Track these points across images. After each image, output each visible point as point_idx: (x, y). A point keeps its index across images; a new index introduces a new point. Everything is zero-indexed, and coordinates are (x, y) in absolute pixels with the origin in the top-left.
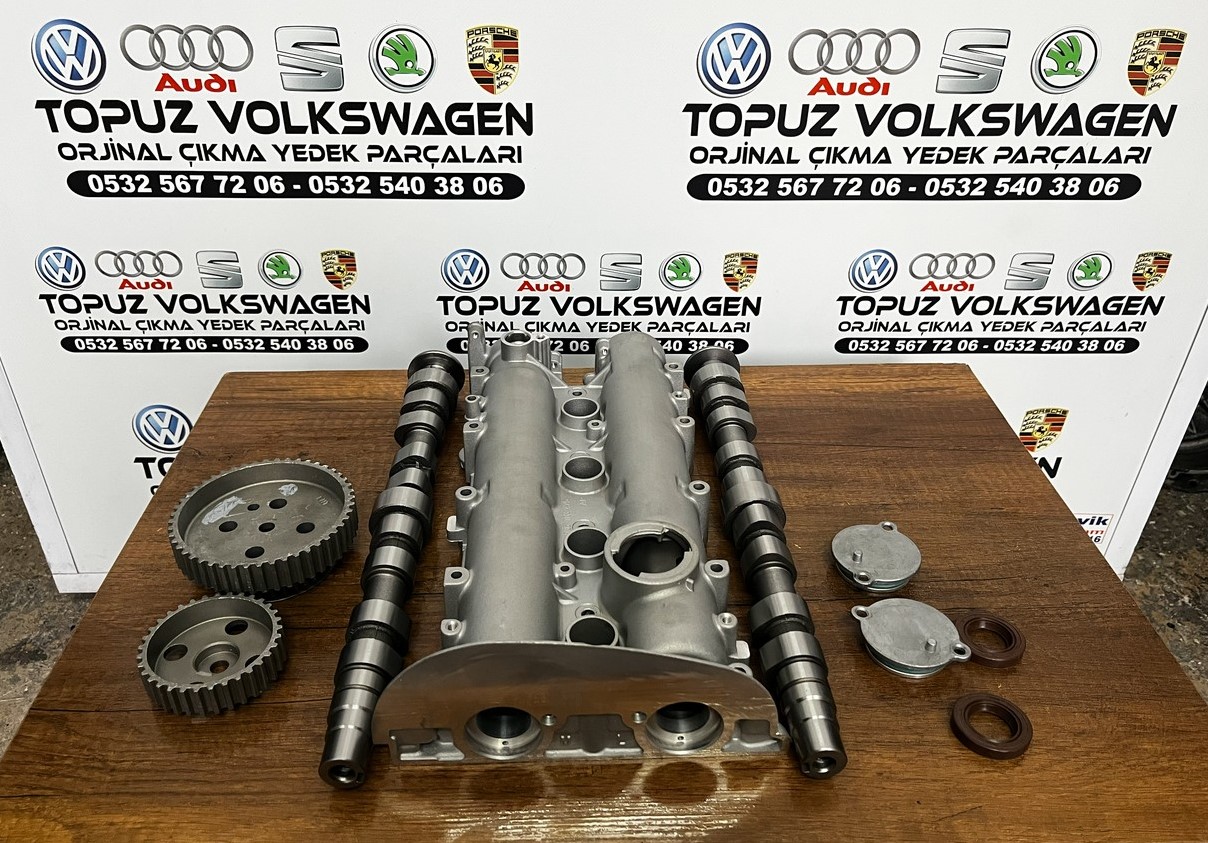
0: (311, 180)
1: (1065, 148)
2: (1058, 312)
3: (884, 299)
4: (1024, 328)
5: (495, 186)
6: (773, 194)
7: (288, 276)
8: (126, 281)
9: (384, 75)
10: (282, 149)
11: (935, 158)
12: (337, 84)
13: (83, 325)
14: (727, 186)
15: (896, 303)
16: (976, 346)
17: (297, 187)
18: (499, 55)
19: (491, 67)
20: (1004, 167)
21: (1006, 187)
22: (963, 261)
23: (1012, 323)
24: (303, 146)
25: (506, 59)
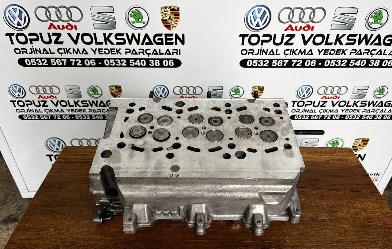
0: (105, 61)
1: (375, 50)
2: (369, 106)
3: (308, 102)
4: (356, 111)
5: (171, 63)
6: (270, 66)
7: (98, 94)
8: (40, 96)
9: (130, 24)
10: (94, 50)
11: (329, 53)
12: (113, 27)
13: (26, 111)
14: (254, 63)
15: (312, 103)
16: (339, 118)
17: (100, 63)
18: (172, 16)
19: (169, 21)
20: (354, 56)
21: (354, 63)
22: (336, 89)
23: (352, 110)
24: (102, 49)
25: (175, 18)
